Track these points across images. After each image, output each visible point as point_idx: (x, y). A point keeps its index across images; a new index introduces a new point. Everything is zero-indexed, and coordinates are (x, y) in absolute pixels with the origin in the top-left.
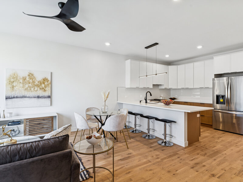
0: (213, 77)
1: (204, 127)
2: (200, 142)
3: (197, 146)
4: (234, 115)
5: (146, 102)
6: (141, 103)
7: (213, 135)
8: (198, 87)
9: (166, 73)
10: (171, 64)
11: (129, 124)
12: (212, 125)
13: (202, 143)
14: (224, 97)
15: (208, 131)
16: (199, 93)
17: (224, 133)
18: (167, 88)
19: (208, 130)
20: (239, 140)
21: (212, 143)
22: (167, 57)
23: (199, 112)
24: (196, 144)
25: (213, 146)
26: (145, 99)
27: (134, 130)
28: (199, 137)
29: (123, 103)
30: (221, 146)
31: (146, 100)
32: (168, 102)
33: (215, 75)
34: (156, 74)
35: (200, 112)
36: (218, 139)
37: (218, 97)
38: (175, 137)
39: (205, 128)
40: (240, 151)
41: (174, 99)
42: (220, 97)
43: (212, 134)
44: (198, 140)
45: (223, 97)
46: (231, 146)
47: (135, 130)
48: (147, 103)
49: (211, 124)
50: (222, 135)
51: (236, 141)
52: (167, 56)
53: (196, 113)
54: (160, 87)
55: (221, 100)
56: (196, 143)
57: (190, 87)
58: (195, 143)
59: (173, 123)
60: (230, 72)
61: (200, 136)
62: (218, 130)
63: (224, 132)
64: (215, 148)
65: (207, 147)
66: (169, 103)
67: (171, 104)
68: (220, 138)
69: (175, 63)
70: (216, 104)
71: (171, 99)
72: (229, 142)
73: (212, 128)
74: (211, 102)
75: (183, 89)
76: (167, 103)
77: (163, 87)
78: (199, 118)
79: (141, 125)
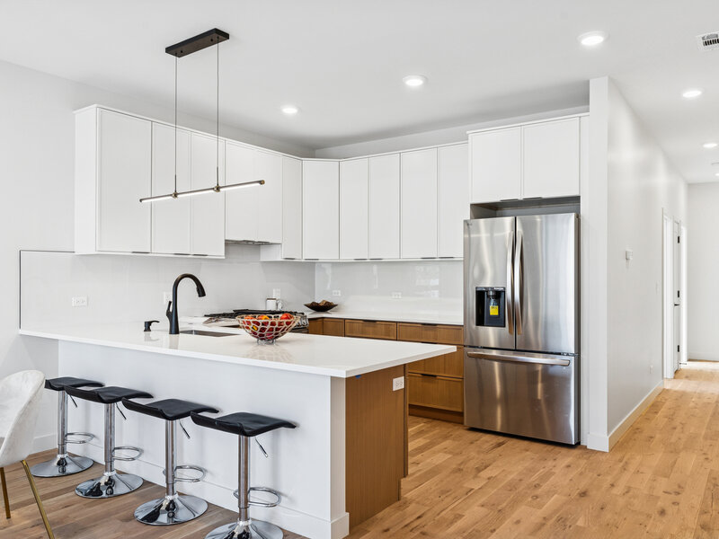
0: (467, 214)
1: (435, 422)
2: (406, 504)
3: (387, 530)
4: (540, 368)
5: (175, 329)
6: (151, 334)
7: (460, 459)
8: (418, 255)
9: (261, 182)
10: (317, 151)
11: (85, 450)
12: (461, 414)
13: (411, 508)
14: (503, 296)
15: (447, 443)
16: (436, 282)
17: (499, 445)
18: (297, 257)
19: (446, 438)
20: (547, 469)
21: (450, 498)
22: (289, 115)
23: (403, 369)
24: (389, 516)
25: (452, 517)
26: (169, 314)
27: (103, 481)
28: (403, 481)
29: (57, 340)
30: (484, 510)
31: (173, 316)
32: (268, 327)
33: (472, 205)
34: (218, 189)
35: (407, 367)
36: (476, 477)
37: (481, 295)
38: (292, 500)
39: (437, 431)
40: (543, 525)
41: (327, 307)
42: (488, 296)
43: (457, 454)
44: (395, 496)
45: (499, 295)
46: (515, 503)
47: (110, 482)
48: (177, 332)
49: (460, 410)
50: (491, 455)
51: (534, 478)
52: (290, 111)
53: (388, 374)
54: (267, 255)
55: (494, 311)
56: (387, 510)
57: (387, 256)
58: (380, 515)
59: (283, 430)
60: (520, 197)
61: (405, 474)
62: (480, 434)
63: (501, 439)
64: (460, 524)
65: (425, 529)
66: (271, 330)
67: (288, 336)
68: (486, 467)
69: (334, 150)
70: (474, 326)
71: (315, 307)
72: (512, 487)
73: (462, 423)
74: (458, 320)
75: (360, 261)
76: (262, 330)
77: (277, 255)
78: (402, 394)
79: (144, 448)
